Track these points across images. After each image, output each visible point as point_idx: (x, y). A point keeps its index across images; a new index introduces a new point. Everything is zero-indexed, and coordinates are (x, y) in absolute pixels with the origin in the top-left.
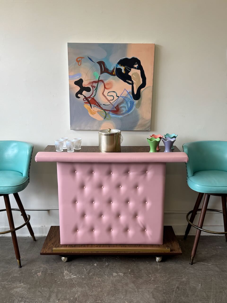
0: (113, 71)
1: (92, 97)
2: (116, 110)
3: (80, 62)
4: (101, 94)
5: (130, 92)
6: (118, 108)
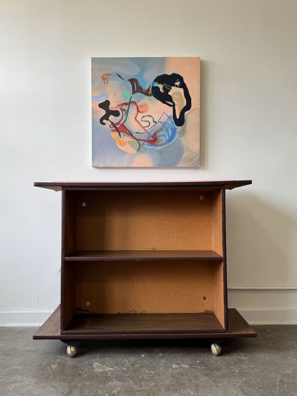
0: (148, 90)
1: (121, 123)
2: (153, 140)
3: (106, 80)
4: (134, 119)
5: (170, 116)
6: (156, 137)
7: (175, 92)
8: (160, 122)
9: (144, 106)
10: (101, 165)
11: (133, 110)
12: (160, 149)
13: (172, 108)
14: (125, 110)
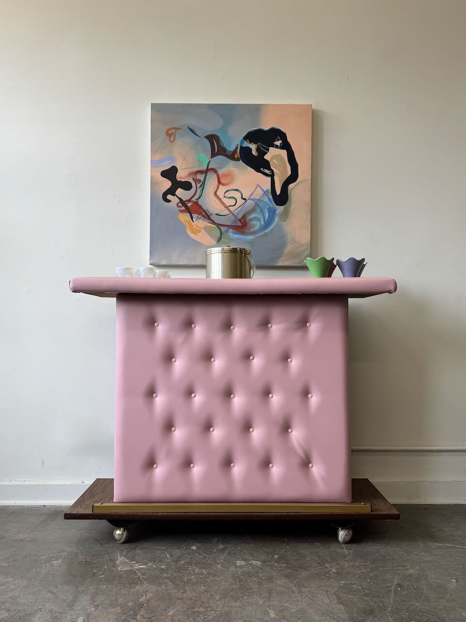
0: (235, 152)
1: (194, 199)
2: (242, 225)
3: (173, 136)
4: (212, 194)
5: (267, 191)
6: (245, 221)
7: (275, 155)
8: (251, 199)
9: (228, 175)
10: (164, 262)
11: (211, 181)
12: (252, 239)
13: (269, 179)
14: (201, 181)
